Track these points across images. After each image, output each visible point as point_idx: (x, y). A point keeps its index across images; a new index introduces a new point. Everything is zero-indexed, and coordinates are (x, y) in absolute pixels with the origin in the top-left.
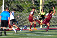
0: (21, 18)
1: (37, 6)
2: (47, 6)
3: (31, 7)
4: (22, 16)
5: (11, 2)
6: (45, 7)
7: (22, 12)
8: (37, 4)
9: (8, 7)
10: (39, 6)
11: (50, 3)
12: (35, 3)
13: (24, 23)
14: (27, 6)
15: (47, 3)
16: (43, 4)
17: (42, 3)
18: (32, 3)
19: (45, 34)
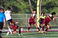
0: (17, 20)
1: (34, 7)
2: (45, 6)
3: (27, 8)
4: (18, 17)
5: (7, 3)
6: (43, 8)
7: (18, 13)
8: (34, 5)
9: (3, 8)
10: (36, 7)
11: (48, 3)
12: (32, 4)
13: (20, 25)
14: (23, 6)
15: (45, 3)
16: (40, 5)
17: (40, 3)
18: (29, 4)
19: (43, 37)
